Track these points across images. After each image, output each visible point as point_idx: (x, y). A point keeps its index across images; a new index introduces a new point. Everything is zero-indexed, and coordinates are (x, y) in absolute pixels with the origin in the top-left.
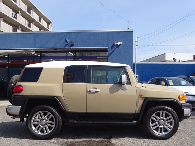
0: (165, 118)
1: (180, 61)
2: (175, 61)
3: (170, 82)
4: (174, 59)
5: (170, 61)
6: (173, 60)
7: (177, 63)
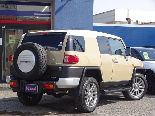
0: (137, 82)
1: (137, 22)
2: (130, 23)
3: (145, 55)
4: (128, 19)
5: (121, 23)
6: (126, 21)
7: (133, 25)
